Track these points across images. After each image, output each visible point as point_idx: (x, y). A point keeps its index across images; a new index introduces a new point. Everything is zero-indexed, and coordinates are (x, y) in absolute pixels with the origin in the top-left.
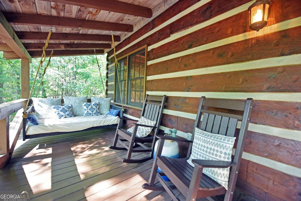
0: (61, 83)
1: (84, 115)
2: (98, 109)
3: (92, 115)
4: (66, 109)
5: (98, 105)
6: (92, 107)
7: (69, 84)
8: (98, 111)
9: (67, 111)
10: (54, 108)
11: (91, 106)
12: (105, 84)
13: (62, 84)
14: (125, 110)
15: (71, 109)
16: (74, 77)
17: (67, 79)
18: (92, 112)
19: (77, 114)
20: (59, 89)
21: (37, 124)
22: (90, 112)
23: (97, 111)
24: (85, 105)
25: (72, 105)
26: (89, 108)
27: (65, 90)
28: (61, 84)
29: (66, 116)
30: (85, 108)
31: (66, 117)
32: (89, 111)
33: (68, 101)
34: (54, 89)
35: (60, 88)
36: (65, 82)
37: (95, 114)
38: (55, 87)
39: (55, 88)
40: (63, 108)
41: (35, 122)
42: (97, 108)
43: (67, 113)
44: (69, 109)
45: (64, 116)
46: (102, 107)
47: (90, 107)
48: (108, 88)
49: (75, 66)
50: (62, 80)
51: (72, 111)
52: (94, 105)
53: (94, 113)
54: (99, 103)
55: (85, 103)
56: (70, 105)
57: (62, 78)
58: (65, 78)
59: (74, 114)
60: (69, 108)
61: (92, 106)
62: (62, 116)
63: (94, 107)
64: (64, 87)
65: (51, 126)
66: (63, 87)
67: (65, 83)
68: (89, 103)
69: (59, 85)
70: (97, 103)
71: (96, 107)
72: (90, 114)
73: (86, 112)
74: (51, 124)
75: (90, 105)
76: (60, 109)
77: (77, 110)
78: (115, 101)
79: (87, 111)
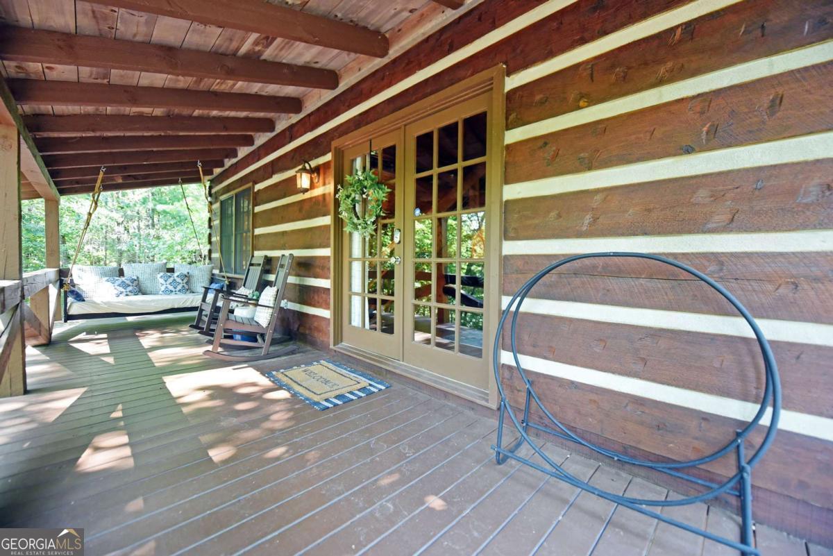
0: (115, 237)
1: (161, 293)
2: (186, 283)
3: (174, 293)
4: (128, 282)
5: (186, 276)
6: (174, 280)
7: (136, 238)
8: (187, 287)
9: (129, 286)
10: (108, 281)
11: (172, 279)
12: (205, 240)
13: (119, 239)
14: (229, 282)
15: (136, 283)
16: (151, 221)
17: (133, 226)
18: (175, 288)
19: (148, 290)
20: (108, 252)
21: (84, 300)
22: (171, 288)
23: (183, 286)
24: (161, 277)
25: (138, 278)
26: (168, 282)
27: (125, 255)
28: (114, 240)
29: (128, 293)
30: (162, 281)
31: (127, 295)
32: (169, 286)
33: (130, 271)
34: (95, 254)
35: (113, 251)
36: (126, 235)
37: (179, 291)
38: (97, 247)
39: (98, 250)
40: (123, 282)
41: (79, 297)
42: (185, 281)
43: (130, 288)
44: (132, 283)
45: (125, 293)
46: (194, 280)
47: (170, 280)
48: (212, 248)
49: (150, 195)
50: (117, 228)
51: (138, 285)
52: (178, 276)
53: (178, 289)
54: (188, 273)
55: (162, 274)
56: (135, 278)
57: (118, 224)
58: (125, 223)
59: (141, 291)
60: (133, 281)
61: (176, 278)
62: (121, 293)
63: (179, 280)
64: (124, 247)
65: (105, 303)
66: (119, 248)
67: (125, 237)
68: (169, 274)
69: (109, 241)
70: (185, 273)
71: (183, 280)
72: (172, 291)
73: (163, 288)
74: (104, 301)
75: (170, 277)
76: (118, 283)
77: (147, 284)
78: (221, 271)
79: (165, 286)
